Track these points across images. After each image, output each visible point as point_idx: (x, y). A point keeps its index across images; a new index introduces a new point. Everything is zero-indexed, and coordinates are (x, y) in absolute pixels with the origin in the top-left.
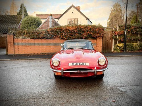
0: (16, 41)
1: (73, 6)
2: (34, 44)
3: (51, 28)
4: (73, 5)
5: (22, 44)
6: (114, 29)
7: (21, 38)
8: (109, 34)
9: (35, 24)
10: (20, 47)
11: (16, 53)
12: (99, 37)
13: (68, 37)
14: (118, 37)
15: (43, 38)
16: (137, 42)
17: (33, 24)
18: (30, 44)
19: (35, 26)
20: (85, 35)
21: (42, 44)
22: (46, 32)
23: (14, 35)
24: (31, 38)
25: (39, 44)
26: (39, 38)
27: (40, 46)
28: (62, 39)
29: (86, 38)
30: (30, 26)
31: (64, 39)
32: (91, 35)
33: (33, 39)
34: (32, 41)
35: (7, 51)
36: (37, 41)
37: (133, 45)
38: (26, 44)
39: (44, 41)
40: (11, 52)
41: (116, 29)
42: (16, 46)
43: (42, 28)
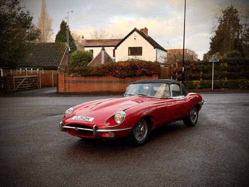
0: (67, 78)
1: (135, 30)
2: (85, 82)
3: (103, 65)
4: (135, 28)
5: (73, 82)
6: (172, 65)
7: (72, 75)
8: (167, 71)
9: (85, 59)
10: (71, 84)
11: (67, 91)
12: (154, 74)
13: (121, 74)
14: (177, 74)
15: (94, 75)
16: (199, 80)
17: (84, 60)
18: (81, 82)
19: (85, 62)
20: (138, 72)
21: (93, 82)
22: (98, 69)
23: (65, 72)
24: (82, 76)
25: (90, 82)
26: (90, 76)
27: (92, 84)
28: (114, 76)
29: (140, 76)
30: (81, 61)
31: (116, 76)
32: (145, 72)
33: (84, 76)
34: (83, 79)
35: (58, 89)
36: (88, 79)
37: (192, 83)
38: (77, 82)
39: (95, 79)
40: (61, 90)
41: (175, 65)
42: (67, 84)
43: (93, 64)
